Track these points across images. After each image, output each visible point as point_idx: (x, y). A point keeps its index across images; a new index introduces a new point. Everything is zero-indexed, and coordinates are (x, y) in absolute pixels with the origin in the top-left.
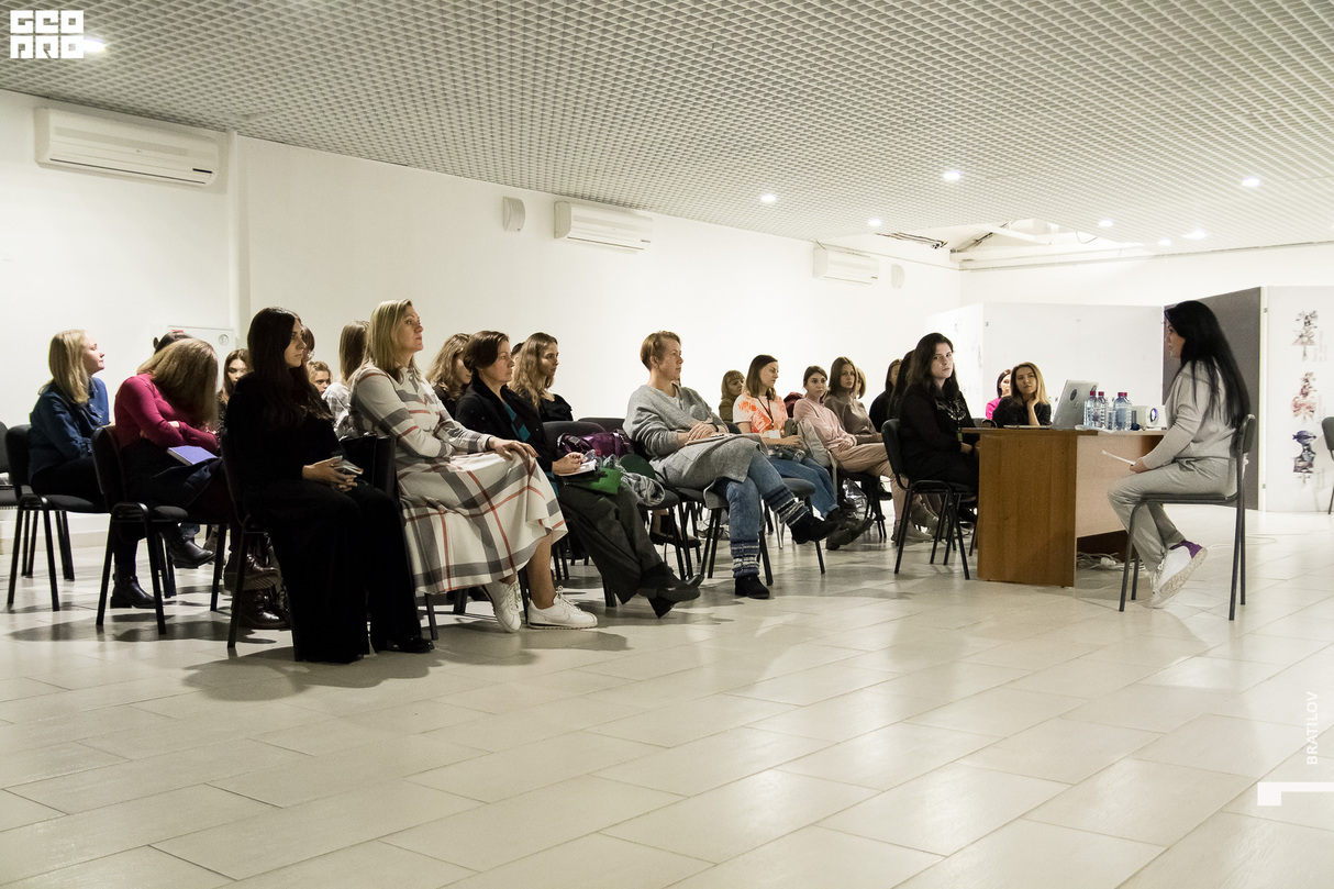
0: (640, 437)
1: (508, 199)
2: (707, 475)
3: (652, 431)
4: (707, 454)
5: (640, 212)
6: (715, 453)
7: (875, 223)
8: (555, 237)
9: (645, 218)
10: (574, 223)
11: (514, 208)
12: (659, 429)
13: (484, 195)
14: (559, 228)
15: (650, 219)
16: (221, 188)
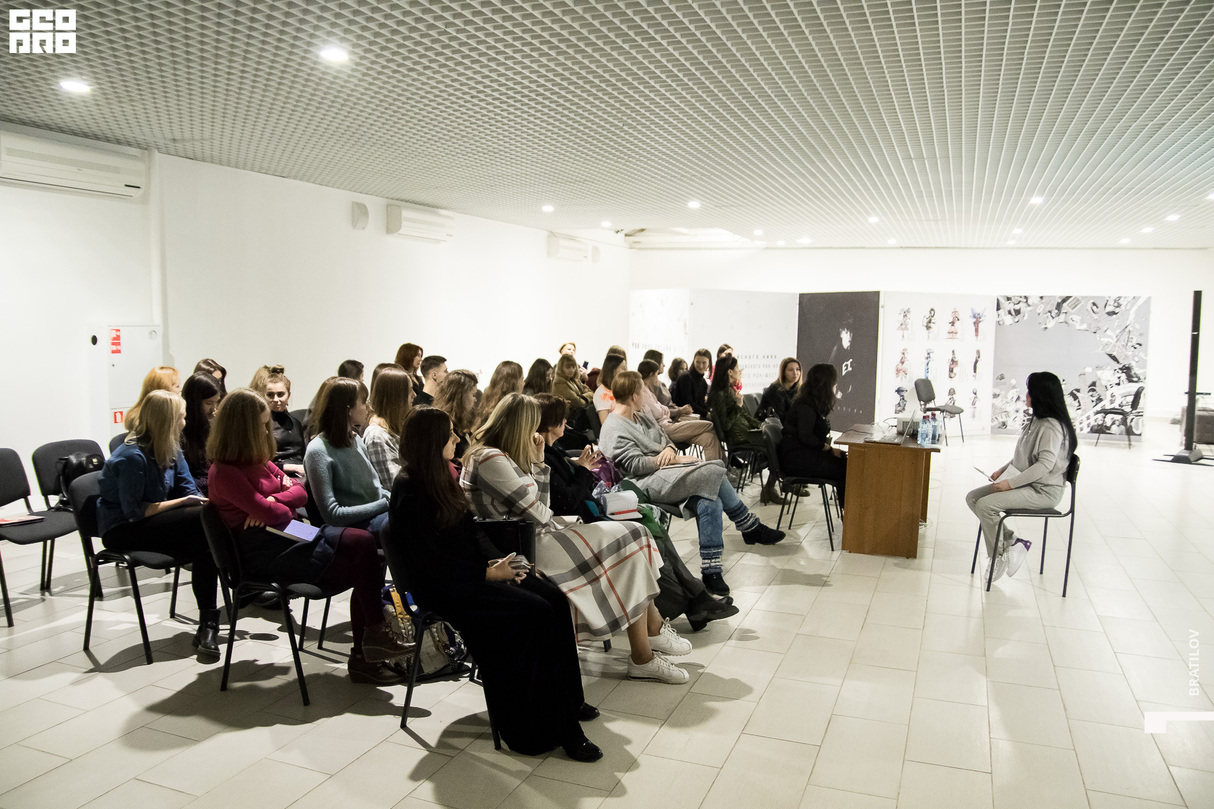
0: (621, 460)
1: (357, 204)
2: (683, 494)
3: (633, 457)
4: (683, 479)
5: (442, 212)
6: (690, 477)
7: (606, 224)
8: (388, 233)
9: (448, 217)
10: (404, 223)
11: (359, 212)
12: (638, 456)
13: (338, 200)
14: (392, 226)
15: (452, 218)
16: (145, 200)
